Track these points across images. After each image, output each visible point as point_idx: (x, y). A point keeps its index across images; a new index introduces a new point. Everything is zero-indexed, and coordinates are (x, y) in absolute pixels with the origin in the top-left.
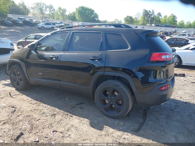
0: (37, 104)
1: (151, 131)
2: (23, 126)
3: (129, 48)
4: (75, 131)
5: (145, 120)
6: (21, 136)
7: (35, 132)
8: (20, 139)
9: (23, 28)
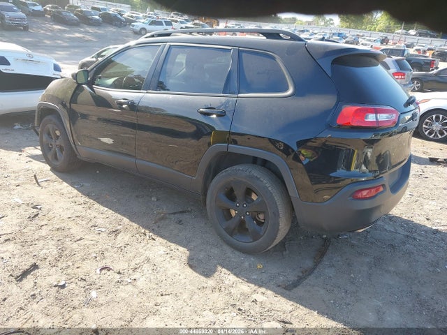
0: (86, 206)
1: (322, 292)
2: (42, 250)
3: (290, 92)
4: (150, 272)
5: (316, 264)
6: (31, 271)
7: (64, 265)
8: (28, 277)
9: (99, 32)
